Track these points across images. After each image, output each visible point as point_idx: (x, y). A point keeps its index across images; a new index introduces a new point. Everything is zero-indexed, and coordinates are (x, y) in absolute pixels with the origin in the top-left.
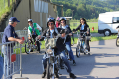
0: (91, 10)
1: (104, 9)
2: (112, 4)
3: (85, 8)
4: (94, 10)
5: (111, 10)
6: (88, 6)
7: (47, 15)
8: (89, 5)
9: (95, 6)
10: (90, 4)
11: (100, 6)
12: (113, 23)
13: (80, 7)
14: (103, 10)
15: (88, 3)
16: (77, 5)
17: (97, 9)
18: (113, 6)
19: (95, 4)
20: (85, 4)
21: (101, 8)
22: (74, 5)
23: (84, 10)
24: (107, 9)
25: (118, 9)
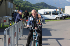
0: (28, 8)
1: (34, 8)
2: (37, 6)
3: (25, 7)
6: (26, 6)
10: (27, 5)
11: (32, 6)
13: (22, 6)
15: (26, 5)
16: (21, 5)
17: (30, 8)
18: (37, 7)
19: (29, 5)
20: (25, 5)
21: (32, 7)
22: (19, 5)
23: (24, 8)
25: (40, 8)
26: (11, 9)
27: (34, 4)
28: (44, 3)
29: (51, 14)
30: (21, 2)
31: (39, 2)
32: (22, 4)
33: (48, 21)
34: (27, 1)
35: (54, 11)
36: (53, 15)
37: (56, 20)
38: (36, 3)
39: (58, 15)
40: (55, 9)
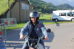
3: (48, 8)
6: (49, 8)
7: (28, 11)
9: (52, 8)
16: (44, 7)
18: (60, 8)
19: (52, 7)
20: (48, 7)
21: (55, 9)
22: (43, 7)
26: (27, 11)
27: (57, 5)
28: (67, 4)
29: (66, 15)
30: (44, 4)
31: (62, 4)
32: (46, 5)
34: (51, 3)
35: (69, 12)
36: (68, 16)
38: (59, 4)
39: (73, 16)
40: (71, 10)
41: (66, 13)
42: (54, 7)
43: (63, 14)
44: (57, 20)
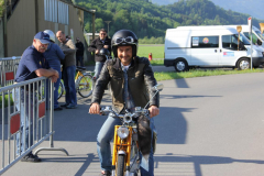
0: (140, 22)
1: (163, 20)
2: (178, 12)
3: (128, 17)
4: (146, 23)
5: (176, 23)
6: (134, 14)
7: (66, 28)
8: (136, 13)
9: (146, 15)
10: (138, 11)
11: (157, 15)
12: (193, 47)
13: (119, 14)
14: (162, 23)
15: (135, 9)
16: (113, 11)
17: (151, 21)
18: (178, 16)
19: (146, 10)
20: (129, 11)
21: (158, 18)
22: (108, 11)
23: (127, 21)
24: (168, 22)
25: (188, 22)
27: (166, 4)
29: (217, 46)
32: (120, 4)
33: (203, 73)
36: (224, 50)
37: (236, 71)
39: (244, 49)
41: (217, 37)
42: (152, 10)
43: (206, 41)
44: (181, 64)
